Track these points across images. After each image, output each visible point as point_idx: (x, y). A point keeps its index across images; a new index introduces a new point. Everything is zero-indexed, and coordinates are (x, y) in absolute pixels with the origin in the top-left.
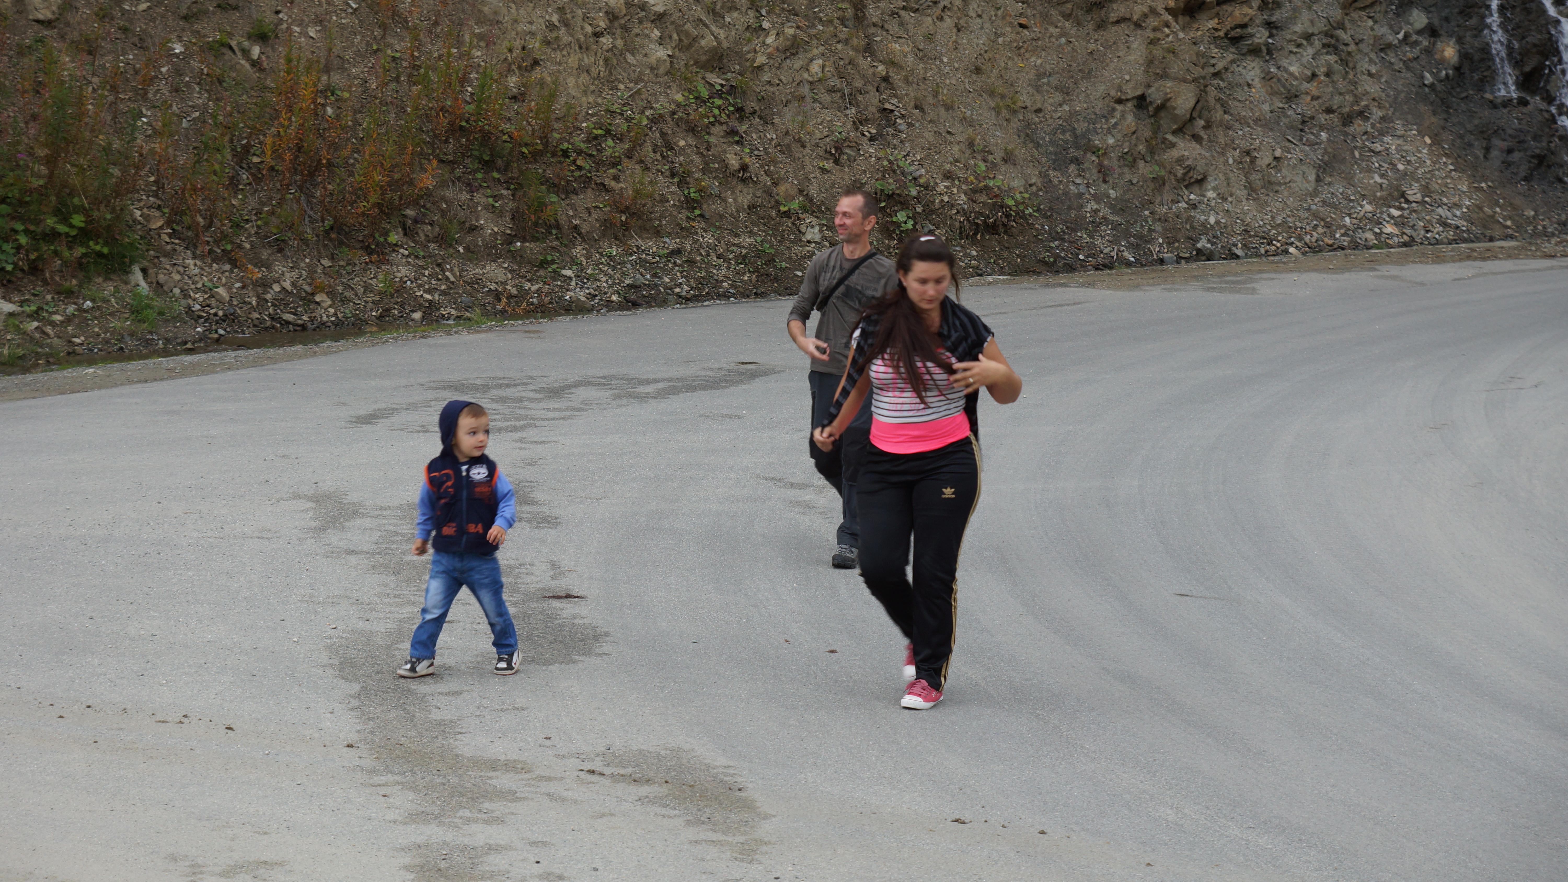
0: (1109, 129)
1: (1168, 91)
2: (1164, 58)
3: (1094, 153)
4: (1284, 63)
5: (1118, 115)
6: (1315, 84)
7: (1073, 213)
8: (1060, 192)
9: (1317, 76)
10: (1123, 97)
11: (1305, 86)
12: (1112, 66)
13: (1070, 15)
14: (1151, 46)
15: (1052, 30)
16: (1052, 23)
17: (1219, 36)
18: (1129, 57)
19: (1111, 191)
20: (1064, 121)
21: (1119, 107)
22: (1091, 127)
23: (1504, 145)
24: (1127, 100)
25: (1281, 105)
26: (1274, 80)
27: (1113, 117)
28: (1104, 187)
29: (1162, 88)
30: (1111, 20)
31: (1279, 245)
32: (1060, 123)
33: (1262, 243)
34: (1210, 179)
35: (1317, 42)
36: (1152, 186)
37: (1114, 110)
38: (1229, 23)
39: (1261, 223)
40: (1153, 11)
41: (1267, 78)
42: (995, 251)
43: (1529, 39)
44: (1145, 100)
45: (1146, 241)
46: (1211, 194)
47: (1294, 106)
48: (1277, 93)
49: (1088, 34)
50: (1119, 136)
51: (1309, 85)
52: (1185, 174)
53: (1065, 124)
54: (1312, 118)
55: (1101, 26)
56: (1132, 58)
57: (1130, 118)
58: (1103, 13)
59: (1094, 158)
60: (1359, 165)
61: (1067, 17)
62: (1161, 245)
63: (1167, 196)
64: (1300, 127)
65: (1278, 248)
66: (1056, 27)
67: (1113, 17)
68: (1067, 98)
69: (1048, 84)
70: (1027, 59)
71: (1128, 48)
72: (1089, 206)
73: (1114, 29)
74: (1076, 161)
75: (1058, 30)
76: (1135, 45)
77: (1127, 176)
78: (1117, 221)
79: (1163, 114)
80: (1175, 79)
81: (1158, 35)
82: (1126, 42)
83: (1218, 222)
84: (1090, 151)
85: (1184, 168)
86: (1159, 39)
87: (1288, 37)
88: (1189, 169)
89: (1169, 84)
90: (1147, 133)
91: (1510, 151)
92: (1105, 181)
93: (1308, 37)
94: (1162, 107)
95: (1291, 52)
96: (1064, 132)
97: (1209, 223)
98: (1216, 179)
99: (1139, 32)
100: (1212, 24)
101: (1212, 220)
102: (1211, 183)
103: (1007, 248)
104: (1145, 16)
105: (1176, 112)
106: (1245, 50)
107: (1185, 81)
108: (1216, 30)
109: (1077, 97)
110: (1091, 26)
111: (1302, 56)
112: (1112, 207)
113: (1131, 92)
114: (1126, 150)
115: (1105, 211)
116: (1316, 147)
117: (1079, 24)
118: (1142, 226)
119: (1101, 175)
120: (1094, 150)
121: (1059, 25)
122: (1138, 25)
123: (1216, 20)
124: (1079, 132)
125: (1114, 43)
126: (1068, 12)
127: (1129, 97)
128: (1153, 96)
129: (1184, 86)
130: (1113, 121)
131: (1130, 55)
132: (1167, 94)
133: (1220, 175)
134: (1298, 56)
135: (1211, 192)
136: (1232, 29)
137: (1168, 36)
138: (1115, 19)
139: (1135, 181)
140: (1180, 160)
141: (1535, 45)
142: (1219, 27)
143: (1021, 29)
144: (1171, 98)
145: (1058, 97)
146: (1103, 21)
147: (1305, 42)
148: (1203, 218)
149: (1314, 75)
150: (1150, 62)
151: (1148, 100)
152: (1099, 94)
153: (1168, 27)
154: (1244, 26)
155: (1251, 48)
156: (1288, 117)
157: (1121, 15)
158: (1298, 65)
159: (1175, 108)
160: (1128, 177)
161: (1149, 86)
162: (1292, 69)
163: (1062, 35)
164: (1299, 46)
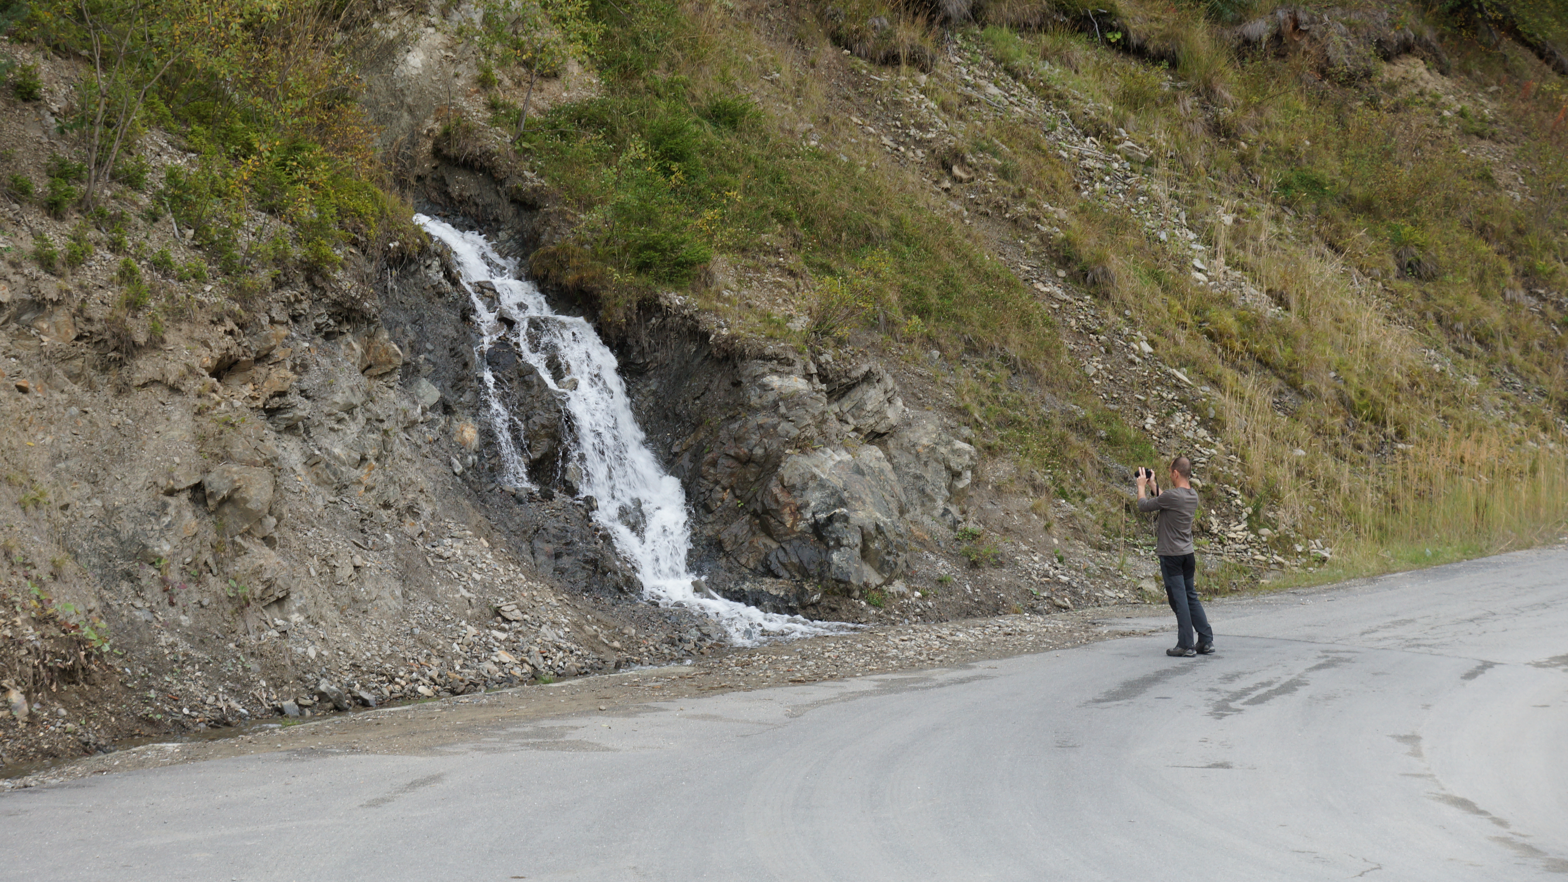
0: (161, 531)
1: (236, 477)
2: (221, 432)
3: (153, 564)
4: (325, 442)
5: (171, 510)
6: (366, 471)
7: (149, 650)
8: (125, 620)
9: (366, 460)
10: (177, 487)
11: (355, 473)
12: (151, 445)
13: (79, 376)
14: (199, 418)
15: (57, 396)
16: (57, 387)
17: (257, 407)
18: (172, 433)
19: (182, 617)
20: (100, 521)
21: (172, 501)
22: (139, 528)
23: (549, 548)
24: (183, 490)
25: (332, 499)
26: (322, 465)
27: (166, 514)
28: (172, 611)
29: (226, 474)
30: (136, 383)
31: (403, 683)
32: (96, 523)
33: (382, 682)
34: (293, 596)
35: (360, 416)
36: (230, 608)
37: (165, 505)
38: (267, 389)
39: (368, 654)
40: (191, 370)
41: (311, 462)
42: (80, 708)
43: (536, 419)
44: (204, 489)
45: (245, 685)
46: (296, 618)
47: (346, 500)
48: (326, 483)
49: (107, 401)
50: (175, 541)
51: (358, 472)
52: (263, 592)
53: (101, 525)
54: (371, 515)
55: (122, 390)
56: (176, 433)
57: (188, 515)
58: (124, 372)
59: (154, 572)
60: (438, 575)
61: (75, 377)
62: (267, 690)
63: (252, 621)
64: (360, 526)
65: (403, 687)
66: (62, 391)
67: (139, 378)
68: (96, 490)
69: (67, 470)
70: (33, 436)
71: (168, 419)
72: (163, 639)
73: (142, 394)
74: (129, 576)
75: (65, 396)
76: (176, 416)
77: (194, 594)
78: (203, 659)
79: (227, 509)
80: (241, 462)
81: (205, 402)
82: (163, 412)
83: (319, 655)
84: (146, 561)
85: (264, 583)
86: (208, 408)
87: (326, 410)
88: (269, 584)
89: (235, 469)
90: (212, 536)
91: (558, 556)
92: (172, 604)
93: (350, 409)
94: (228, 500)
95: (332, 429)
96: (102, 536)
97: (309, 657)
98: (301, 597)
99: (178, 398)
100: (247, 390)
101: (312, 653)
102: (295, 601)
103: (94, 703)
104: (184, 377)
105: (248, 506)
106: (282, 427)
107: (255, 464)
108: (254, 398)
109: (111, 487)
110: (108, 392)
111: (345, 434)
112: (188, 638)
113: (186, 480)
114: (188, 560)
115: (183, 646)
116: (385, 552)
117: (91, 386)
118: (234, 665)
119: (166, 595)
120: (153, 560)
121: (66, 389)
122: (174, 390)
123: (251, 386)
124: (124, 536)
125: (146, 413)
126: (77, 371)
127: (182, 486)
128: (215, 485)
129: (255, 471)
130: (166, 520)
131: (171, 429)
132: (235, 482)
133: (306, 591)
134: (341, 434)
135: (297, 615)
136: (272, 397)
137: (219, 404)
138: (142, 382)
139: (205, 602)
140: (257, 572)
141: (543, 426)
142: (255, 394)
143: (20, 394)
144: (240, 487)
145: (87, 489)
146: (125, 384)
147: (346, 417)
148: (300, 650)
149: (363, 459)
150: (202, 439)
151: (208, 491)
152: (140, 483)
153: (214, 391)
154: (282, 394)
155: (291, 422)
156: (344, 513)
157: (149, 376)
158: (341, 446)
159: (246, 501)
160: (196, 597)
161: (207, 471)
162: (337, 451)
163: (71, 403)
164: (340, 421)
